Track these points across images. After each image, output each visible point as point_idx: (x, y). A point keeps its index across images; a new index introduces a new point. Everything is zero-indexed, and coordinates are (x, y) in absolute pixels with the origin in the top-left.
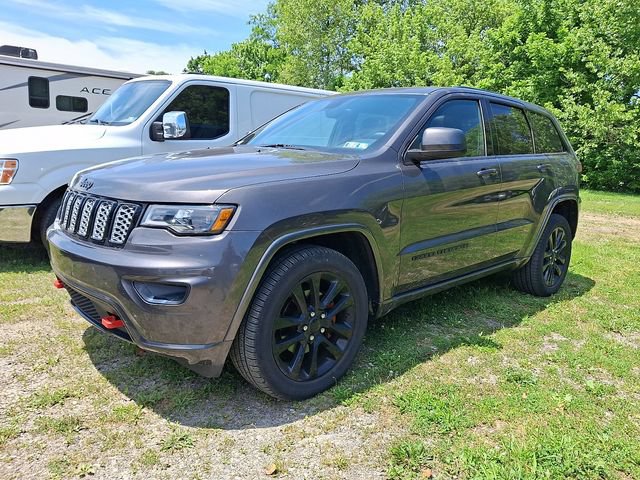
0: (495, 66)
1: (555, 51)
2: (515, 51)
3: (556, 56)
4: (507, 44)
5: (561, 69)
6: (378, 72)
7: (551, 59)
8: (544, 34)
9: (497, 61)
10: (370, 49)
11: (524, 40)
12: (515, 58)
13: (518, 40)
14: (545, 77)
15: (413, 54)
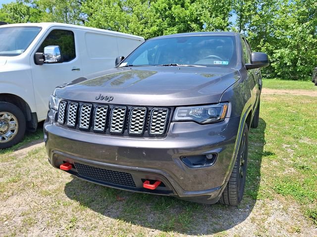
0: (158, 20)
1: (185, 14)
2: (167, 13)
3: (186, 16)
4: (162, 10)
5: (189, 23)
6: (100, 22)
7: (184, 18)
8: (180, 6)
9: (158, 18)
10: (93, 10)
11: (170, 8)
12: (166, 17)
13: (167, 8)
14: (182, 26)
15: (117, 13)
